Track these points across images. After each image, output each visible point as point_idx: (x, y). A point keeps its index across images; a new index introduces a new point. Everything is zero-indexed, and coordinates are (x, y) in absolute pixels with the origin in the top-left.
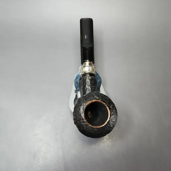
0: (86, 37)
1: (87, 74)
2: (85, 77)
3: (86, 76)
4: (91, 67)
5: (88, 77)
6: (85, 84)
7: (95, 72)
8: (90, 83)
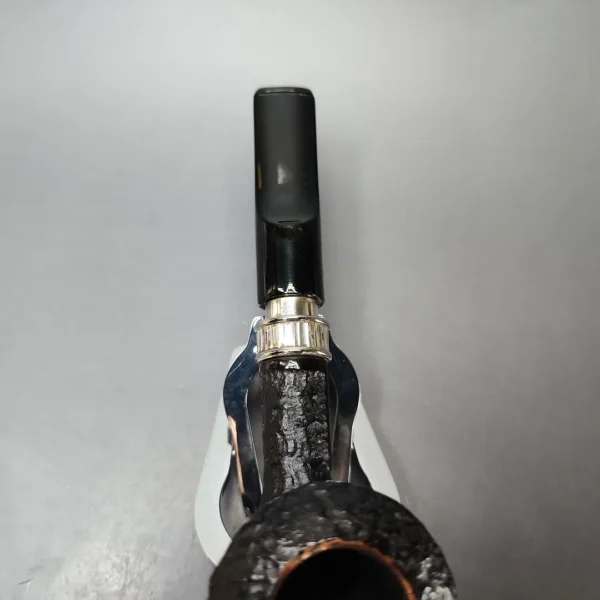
0: (281, 176)
1: (287, 358)
2: (279, 375)
3: (282, 369)
4: (306, 326)
5: (292, 375)
6: (275, 413)
7: (327, 348)
8: (305, 410)
